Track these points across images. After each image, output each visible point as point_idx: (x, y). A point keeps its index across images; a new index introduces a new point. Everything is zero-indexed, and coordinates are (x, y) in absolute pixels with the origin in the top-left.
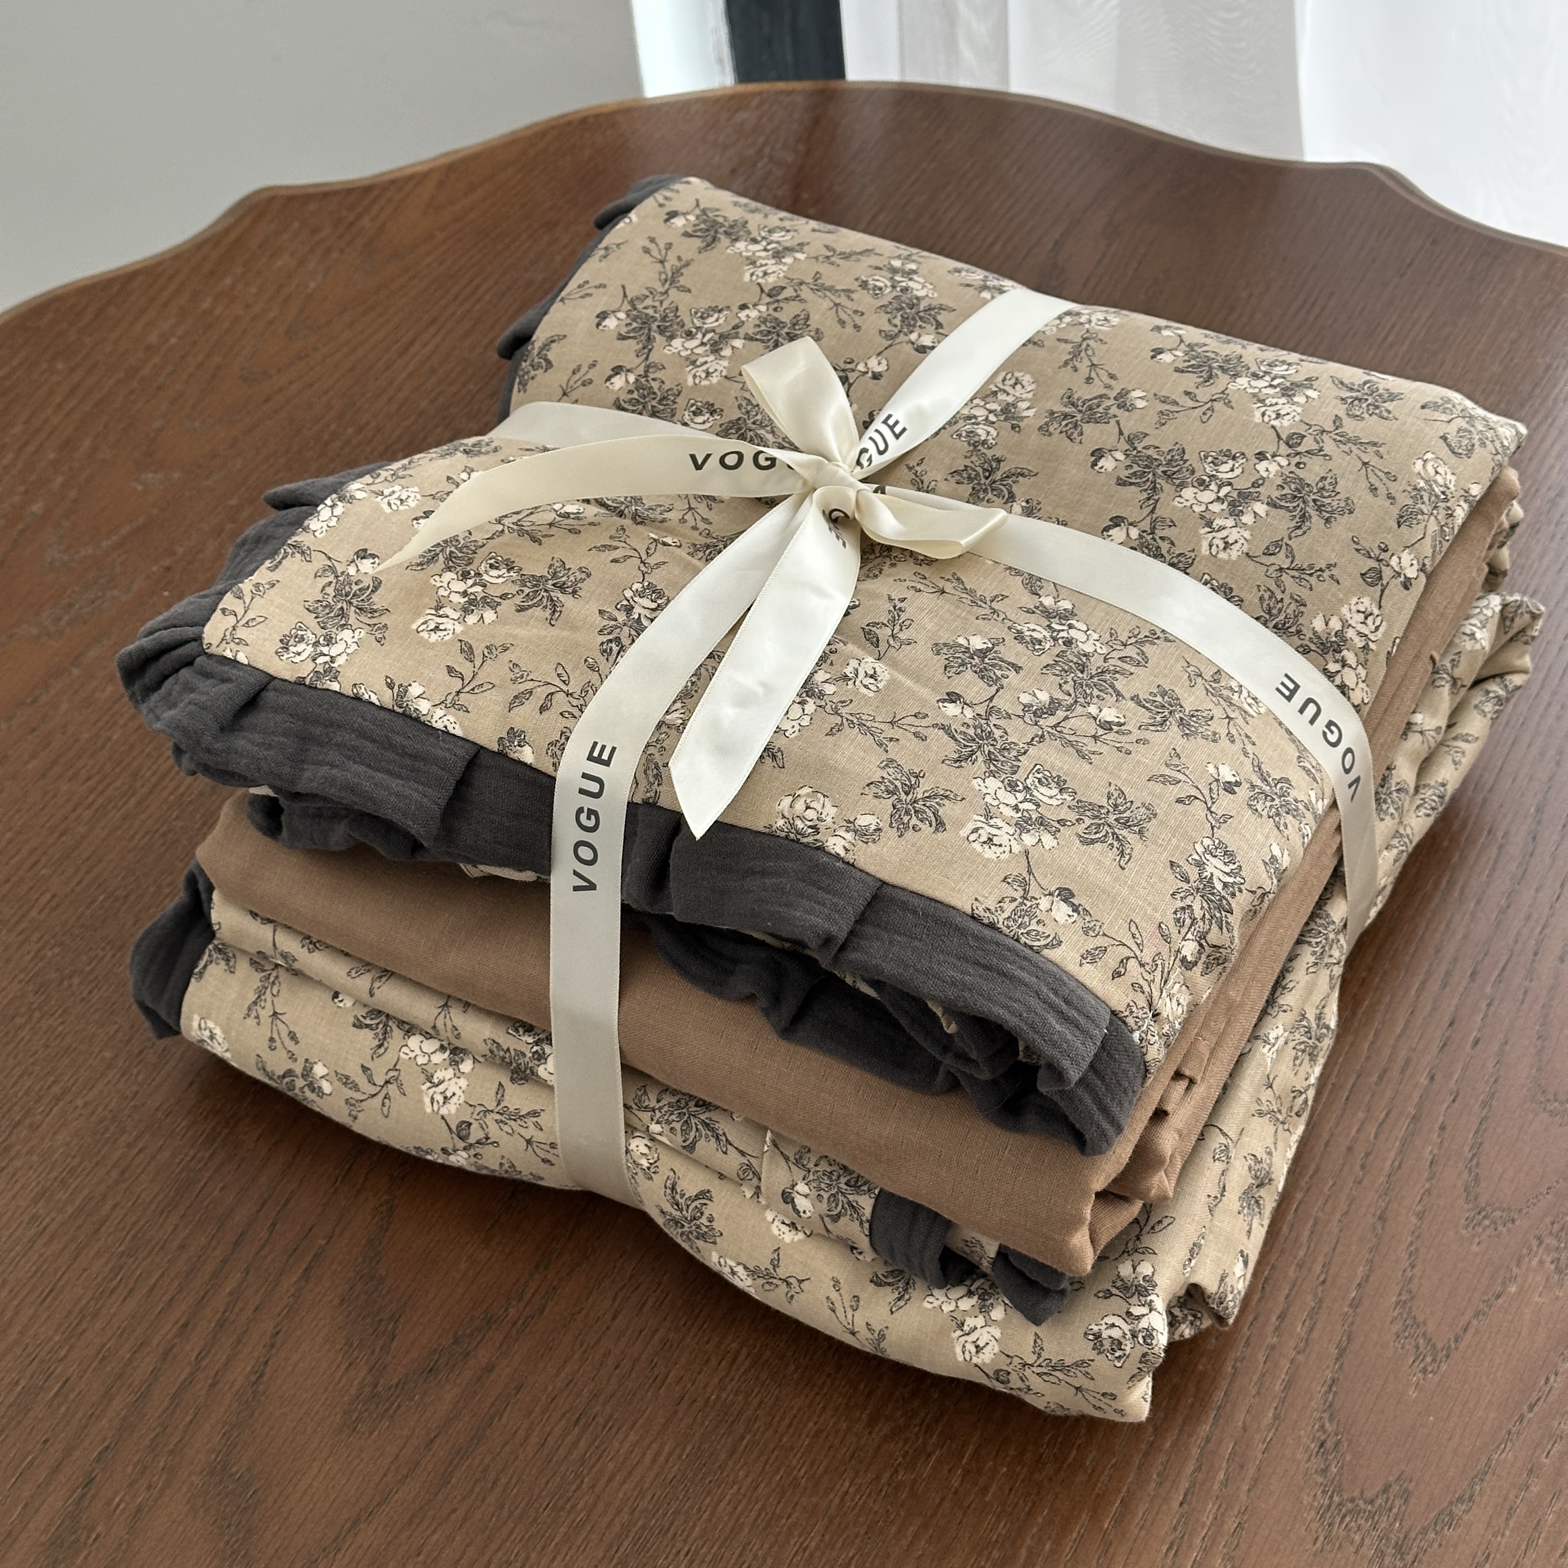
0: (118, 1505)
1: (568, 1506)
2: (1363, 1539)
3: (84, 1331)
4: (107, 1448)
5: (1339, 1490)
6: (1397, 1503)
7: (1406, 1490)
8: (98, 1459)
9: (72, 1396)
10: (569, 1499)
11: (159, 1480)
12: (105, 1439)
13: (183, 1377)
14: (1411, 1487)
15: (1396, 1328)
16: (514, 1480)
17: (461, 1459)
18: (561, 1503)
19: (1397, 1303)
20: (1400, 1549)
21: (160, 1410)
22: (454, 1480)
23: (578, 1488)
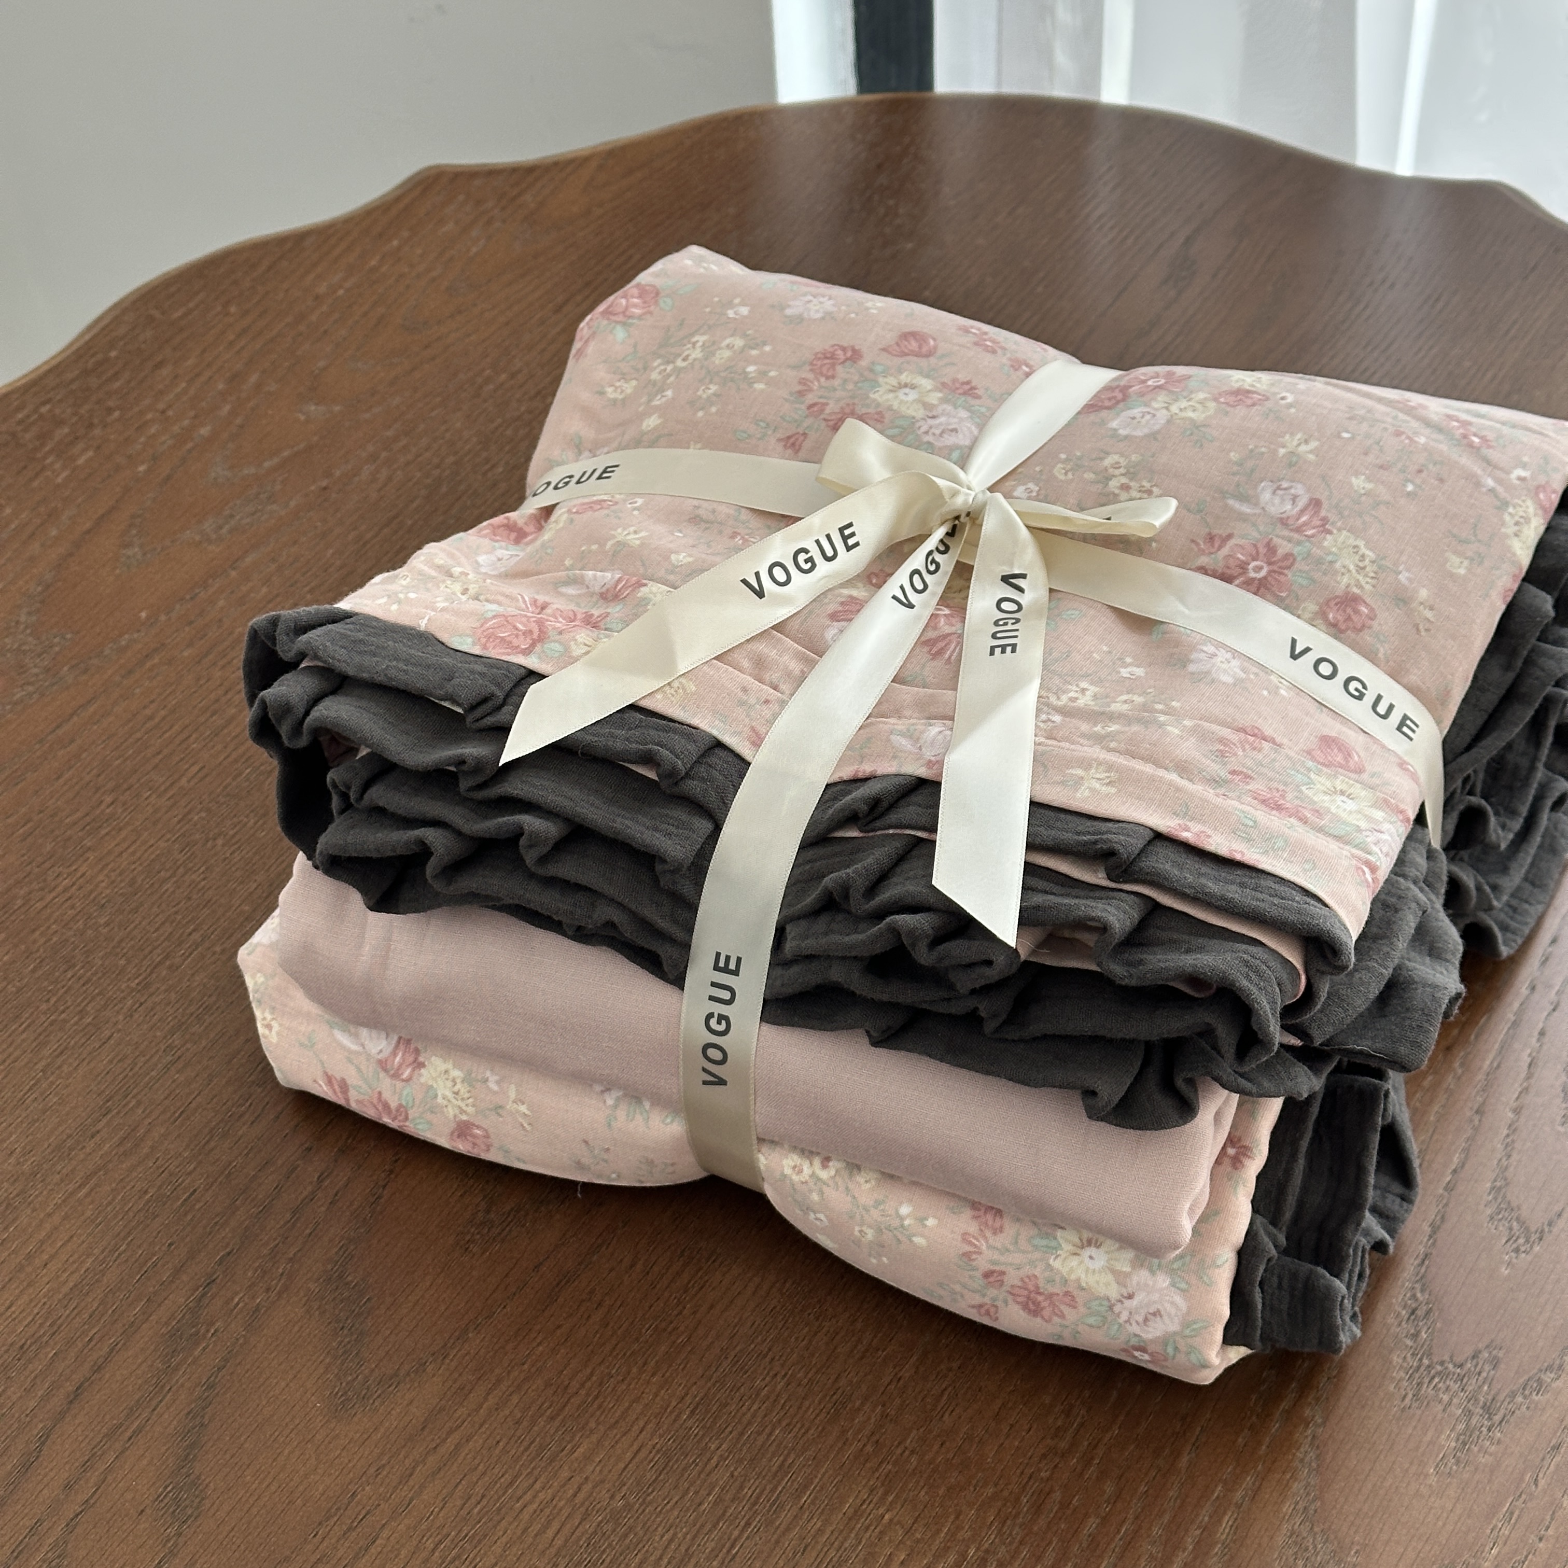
0: (238, 1304)
1: (669, 1329)
2: (1451, 1399)
3: (212, 1149)
4: (229, 1254)
5: (1429, 1355)
6: (1487, 1367)
7: (1495, 1357)
8: (220, 1262)
9: (197, 1207)
10: (671, 1322)
11: (277, 1285)
12: (228, 1244)
13: (305, 1193)
14: (1501, 1354)
15: (1489, 1211)
16: (619, 1303)
17: (568, 1282)
18: (663, 1325)
19: (1493, 1188)
20: (1488, 1410)
21: (282, 1223)
22: (561, 1300)
23: (680, 1313)
